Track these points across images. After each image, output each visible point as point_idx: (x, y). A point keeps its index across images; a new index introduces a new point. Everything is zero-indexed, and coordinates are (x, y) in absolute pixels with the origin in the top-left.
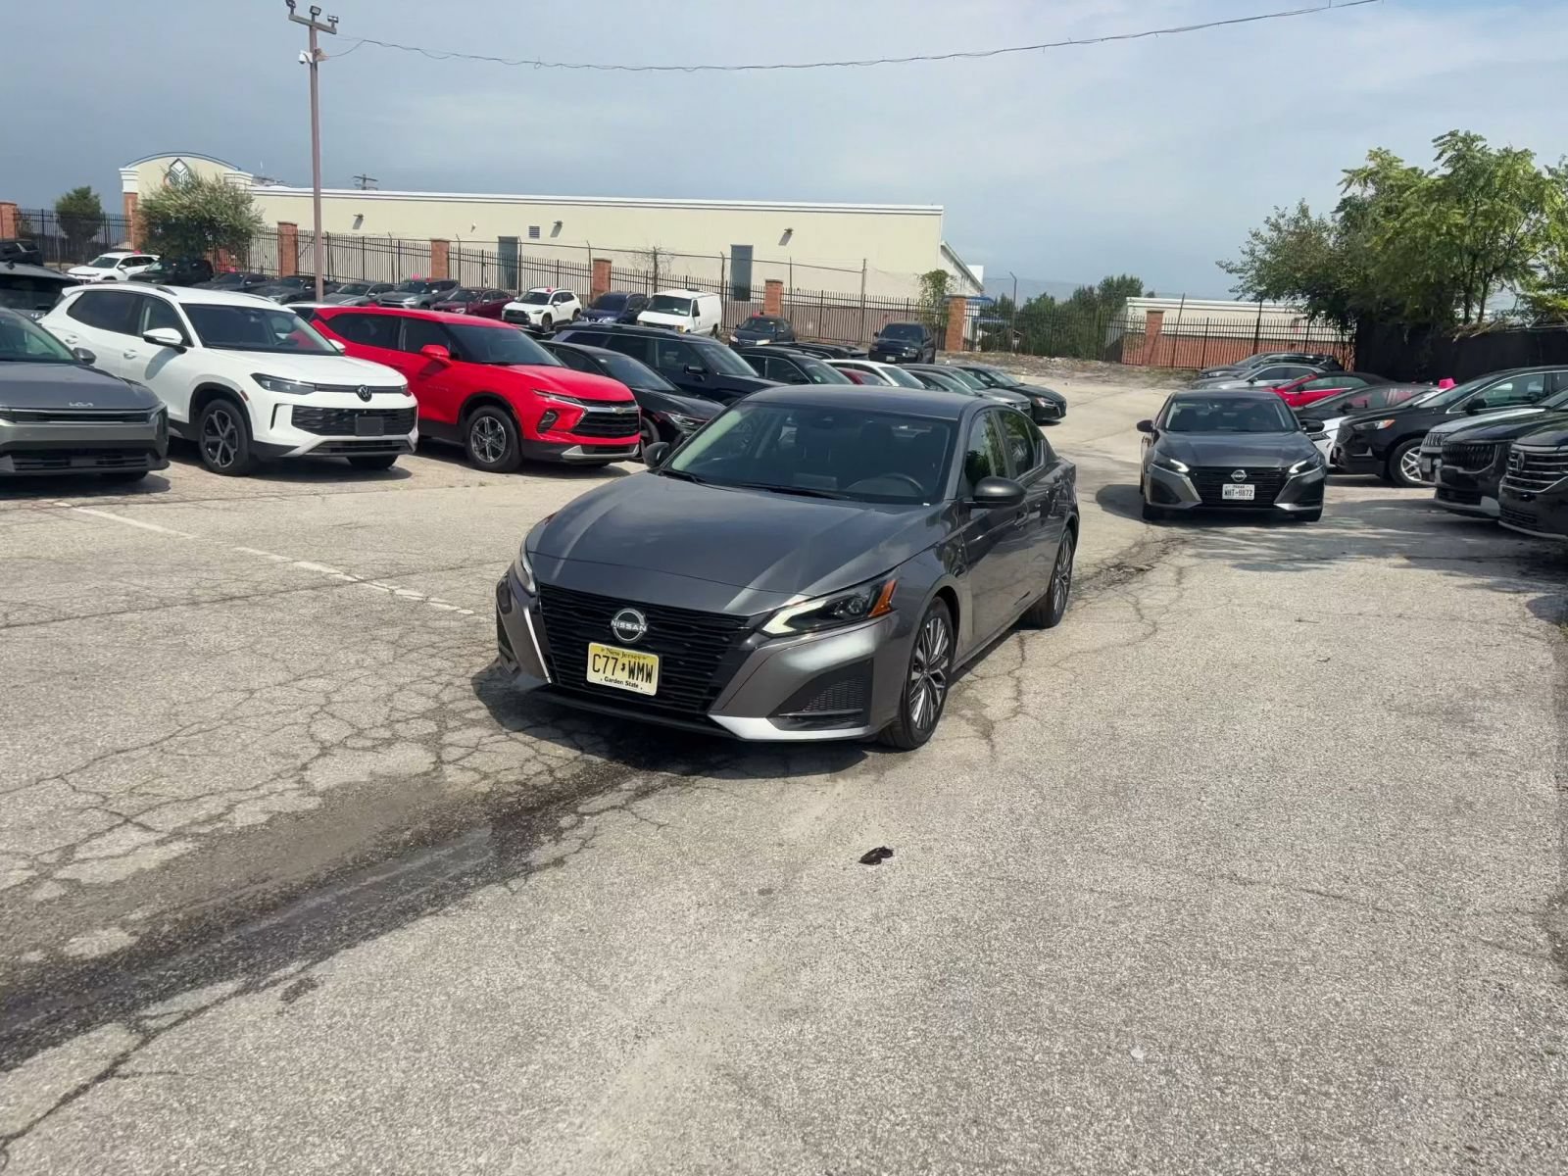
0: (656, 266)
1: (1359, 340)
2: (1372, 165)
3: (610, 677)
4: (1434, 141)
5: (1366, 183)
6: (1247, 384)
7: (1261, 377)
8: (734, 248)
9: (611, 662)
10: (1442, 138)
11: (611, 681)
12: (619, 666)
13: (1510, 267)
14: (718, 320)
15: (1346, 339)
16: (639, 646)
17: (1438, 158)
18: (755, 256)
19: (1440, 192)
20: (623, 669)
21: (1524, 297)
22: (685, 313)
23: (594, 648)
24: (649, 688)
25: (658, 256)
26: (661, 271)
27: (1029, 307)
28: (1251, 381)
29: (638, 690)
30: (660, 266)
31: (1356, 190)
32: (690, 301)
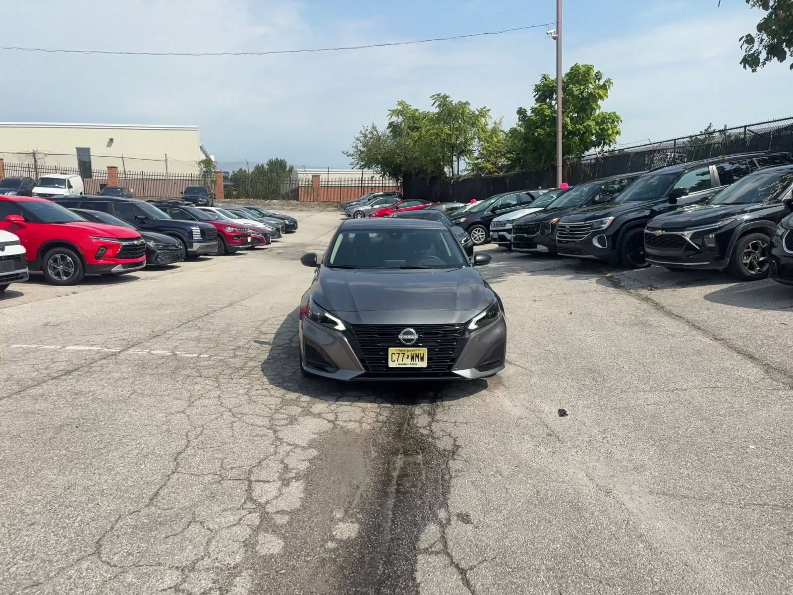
0: (35, 161)
1: (405, 185)
2: (399, 107)
3: (401, 362)
4: (431, 97)
5: (398, 116)
6: (370, 208)
7: (376, 204)
8: (78, 149)
9: (401, 355)
10: (434, 96)
11: (402, 364)
12: (406, 356)
13: (463, 151)
14: (82, 190)
15: (399, 185)
16: (416, 345)
17: (433, 105)
18: (92, 153)
19: (437, 119)
20: (408, 358)
21: (469, 163)
22: (63, 187)
23: (391, 350)
24: (423, 364)
25: (36, 155)
26: (39, 163)
27: (235, 174)
28: (372, 206)
29: (417, 366)
30: (38, 161)
31: (394, 119)
32: (65, 180)
